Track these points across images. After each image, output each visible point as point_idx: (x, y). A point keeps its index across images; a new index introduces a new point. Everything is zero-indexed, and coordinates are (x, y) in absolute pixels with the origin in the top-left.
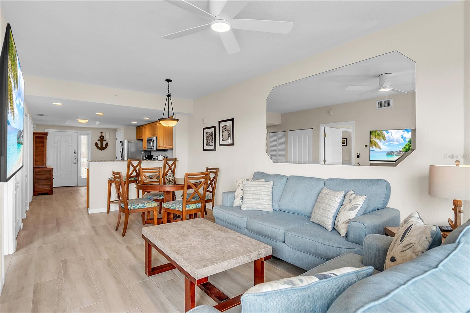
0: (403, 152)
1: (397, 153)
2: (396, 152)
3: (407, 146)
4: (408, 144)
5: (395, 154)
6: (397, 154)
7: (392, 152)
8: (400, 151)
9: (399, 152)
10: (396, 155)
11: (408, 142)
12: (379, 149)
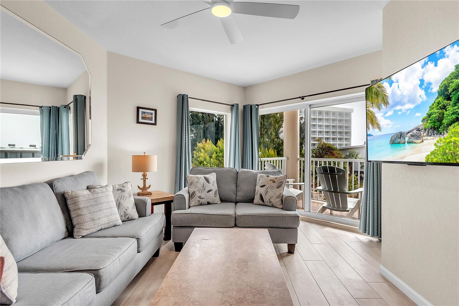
0: (425, 129)
1: (412, 136)
2: (409, 132)
3: (435, 110)
4: (439, 103)
5: (407, 139)
6: (412, 139)
7: (401, 135)
8: (418, 130)
9: (415, 131)
10: (408, 143)
11: (437, 95)
12: (377, 130)
